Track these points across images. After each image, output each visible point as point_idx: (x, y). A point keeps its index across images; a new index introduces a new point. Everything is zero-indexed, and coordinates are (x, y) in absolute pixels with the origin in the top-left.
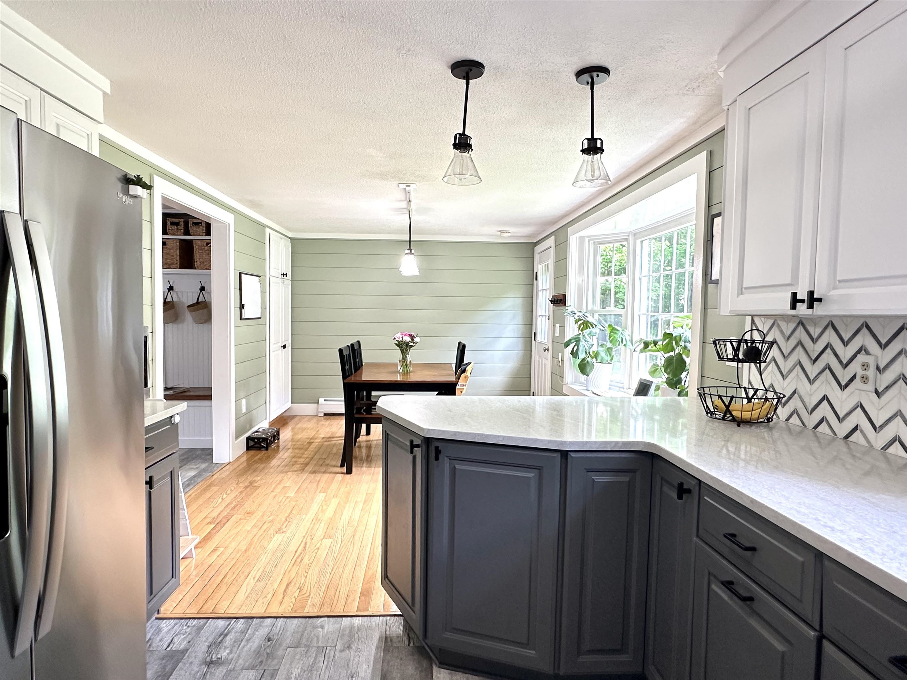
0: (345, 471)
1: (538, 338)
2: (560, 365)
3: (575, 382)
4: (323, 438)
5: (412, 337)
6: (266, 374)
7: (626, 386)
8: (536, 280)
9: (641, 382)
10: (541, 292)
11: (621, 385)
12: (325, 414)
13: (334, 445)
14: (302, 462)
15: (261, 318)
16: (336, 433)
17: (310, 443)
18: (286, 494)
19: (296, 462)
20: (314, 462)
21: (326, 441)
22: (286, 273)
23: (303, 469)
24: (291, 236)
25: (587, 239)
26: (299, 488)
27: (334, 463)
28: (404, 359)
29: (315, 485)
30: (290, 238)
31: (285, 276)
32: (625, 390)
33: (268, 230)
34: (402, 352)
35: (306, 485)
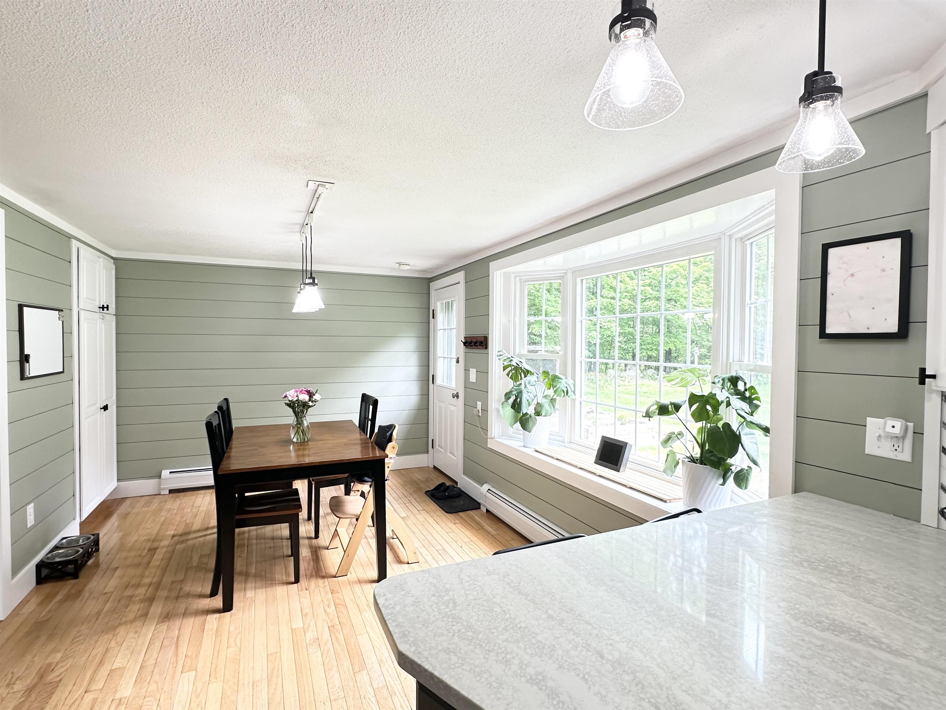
0: (221, 605)
1: (438, 381)
2: (480, 415)
3: (502, 436)
4: (173, 536)
5: (311, 394)
6: (74, 454)
7: (567, 440)
8: (433, 318)
9: (605, 441)
10: (442, 331)
11: (561, 439)
12: (171, 491)
13: (193, 548)
14: (142, 597)
15: (63, 372)
16: (193, 524)
17: (153, 550)
18: (115, 692)
19: (130, 597)
20: (163, 593)
21: (179, 543)
22: (108, 306)
23: (146, 615)
24: (114, 255)
25: (513, 275)
26: (141, 667)
27: (198, 589)
28: (299, 423)
29: (170, 653)
30: (112, 258)
31: (105, 309)
32: (566, 444)
33: (74, 242)
34: (296, 414)
35: (155, 656)
